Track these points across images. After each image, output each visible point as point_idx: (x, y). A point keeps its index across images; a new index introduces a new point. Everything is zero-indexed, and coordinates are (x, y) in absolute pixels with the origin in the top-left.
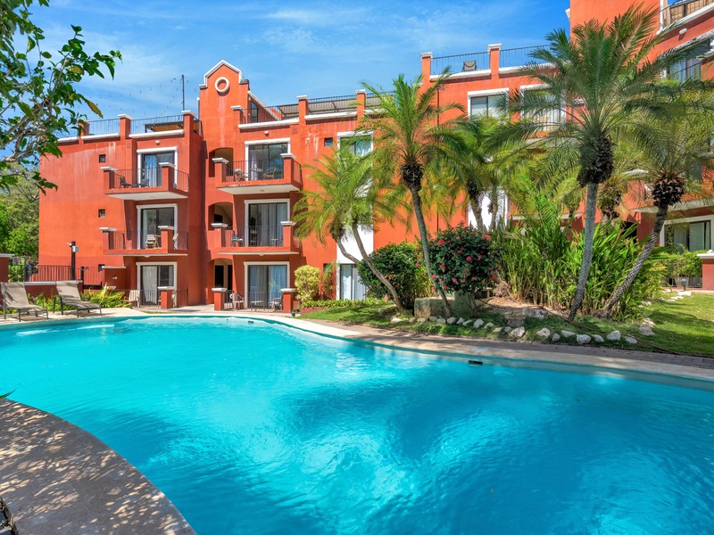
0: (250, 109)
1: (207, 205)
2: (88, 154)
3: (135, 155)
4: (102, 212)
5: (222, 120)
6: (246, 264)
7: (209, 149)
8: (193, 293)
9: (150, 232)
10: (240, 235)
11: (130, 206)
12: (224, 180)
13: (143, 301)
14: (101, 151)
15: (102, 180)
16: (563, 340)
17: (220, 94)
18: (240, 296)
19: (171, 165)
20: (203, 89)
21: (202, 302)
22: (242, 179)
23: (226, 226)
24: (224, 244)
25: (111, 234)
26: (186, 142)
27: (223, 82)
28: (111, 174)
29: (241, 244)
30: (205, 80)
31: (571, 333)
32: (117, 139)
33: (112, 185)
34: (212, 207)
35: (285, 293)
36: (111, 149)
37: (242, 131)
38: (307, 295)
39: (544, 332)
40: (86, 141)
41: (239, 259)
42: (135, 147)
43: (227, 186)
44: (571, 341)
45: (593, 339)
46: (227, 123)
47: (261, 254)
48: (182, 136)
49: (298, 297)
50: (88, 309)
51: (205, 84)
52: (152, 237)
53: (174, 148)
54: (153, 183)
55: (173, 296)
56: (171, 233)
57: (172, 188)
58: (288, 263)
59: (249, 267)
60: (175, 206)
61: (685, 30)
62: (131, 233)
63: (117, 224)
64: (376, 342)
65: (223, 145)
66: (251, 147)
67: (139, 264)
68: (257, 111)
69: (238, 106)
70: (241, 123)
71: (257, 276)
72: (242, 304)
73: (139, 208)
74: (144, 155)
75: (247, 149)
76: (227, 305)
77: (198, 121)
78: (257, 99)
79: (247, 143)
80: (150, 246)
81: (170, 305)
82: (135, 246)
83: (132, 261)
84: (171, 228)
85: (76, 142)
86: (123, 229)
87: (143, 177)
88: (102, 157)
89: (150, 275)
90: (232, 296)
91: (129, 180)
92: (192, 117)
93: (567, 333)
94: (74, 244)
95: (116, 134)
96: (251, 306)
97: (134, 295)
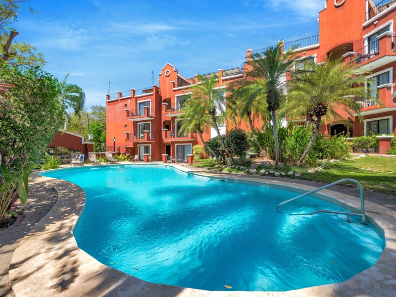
0: (178, 81)
1: (162, 121)
2: (121, 104)
3: (136, 103)
4: (126, 126)
5: (168, 87)
6: (176, 145)
7: (163, 99)
8: (157, 156)
9: (142, 133)
10: (174, 133)
11: (135, 123)
12: (166, 111)
13: (140, 160)
14: (125, 103)
15: (125, 114)
16: (270, 174)
17: (167, 76)
18: (174, 157)
19: (149, 107)
20: (161, 75)
21: (161, 159)
22: (174, 111)
23: (167, 129)
24: (166, 137)
25: (128, 134)
26: (154, 97)
27: (168, 71)
28: (128, 111)
29: (174, 137)
30: (161, 71)
31: (273, 172)
32: (130, 98)
33: (128, 116)
34: (164, 122)
35: (189, 156)
36: (129, 102)
37: (174, 91)
38: (198, 157)
39: (263, 171)
40: (120, 100)
41: (173, 143)
42: (137, 100)
43: (167, 114)
44: (272, 175)
45: (281, 174)
46: (169, 88)
47: (181, 140)
48: (152, 95)
49: (194, 158)
50: (115, 161)
51: (161, 73)
52: (142, 135)
53: (150, 100)
54: (142, 114)
55: (149, 158)
56: (148, 133)
57: (148, 116)
58: (191, 144)
59: (177, 146)
60: (150, 122)
61: (377, 22)
62: (135, 134)
63: (130, 130)
64: (196, 173)
65: (168, 97)
66: (178, 97)
67: (138, 145)
68: (181, 82)
69: (173, 81)
70: (174, 87)
71: (180, 149)
72: (174, 161)
73: (138, 124)
74: (140, 103)
75: (176, 98)
76: (168, 161)
77: (159, 88)
78: (181, 77)
79: (176, 95)
80: (142, 138)
81: (148, 161)
82: (137, 138)
83: (136, 144)
84: (149, 131)
85: (117, 100)
86: (133, 132)
87: (139, 112)
88: (126, 105)
89: (142, 149)
90: (170, 157)
91: (134, 114)
92: (156, 87)
93: (271, 172)
94: (115, 138)
95: (130, 96)
96: (178, 162)
97: (136, 157)
